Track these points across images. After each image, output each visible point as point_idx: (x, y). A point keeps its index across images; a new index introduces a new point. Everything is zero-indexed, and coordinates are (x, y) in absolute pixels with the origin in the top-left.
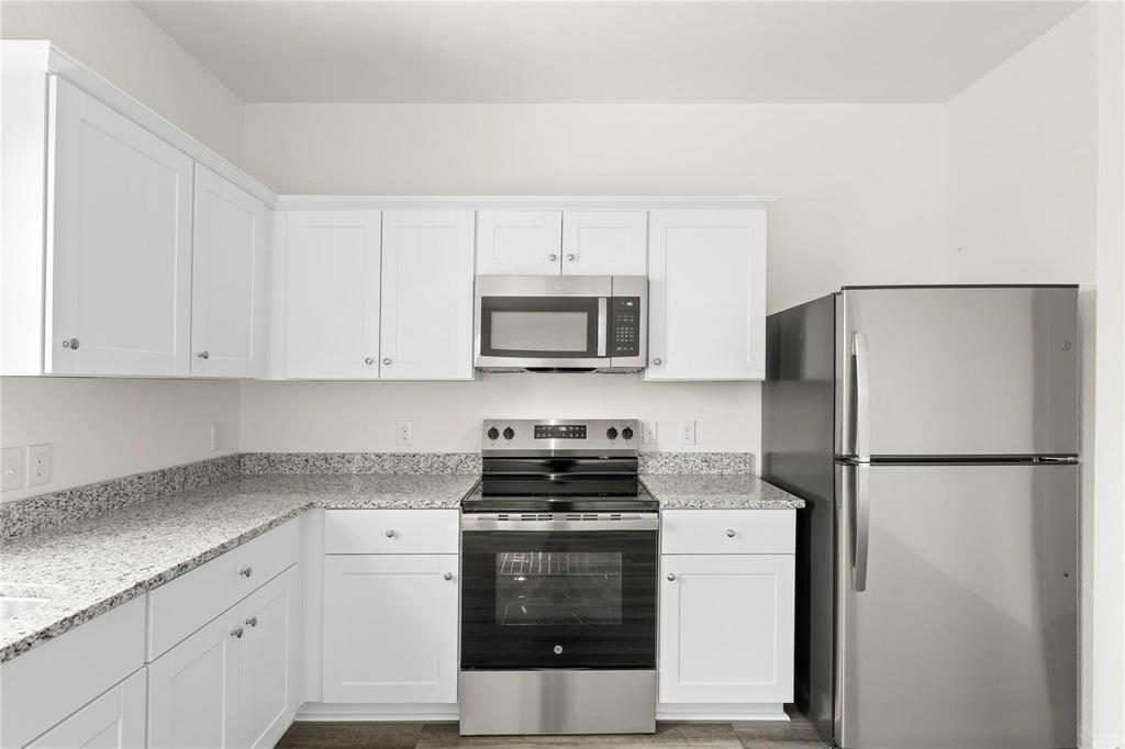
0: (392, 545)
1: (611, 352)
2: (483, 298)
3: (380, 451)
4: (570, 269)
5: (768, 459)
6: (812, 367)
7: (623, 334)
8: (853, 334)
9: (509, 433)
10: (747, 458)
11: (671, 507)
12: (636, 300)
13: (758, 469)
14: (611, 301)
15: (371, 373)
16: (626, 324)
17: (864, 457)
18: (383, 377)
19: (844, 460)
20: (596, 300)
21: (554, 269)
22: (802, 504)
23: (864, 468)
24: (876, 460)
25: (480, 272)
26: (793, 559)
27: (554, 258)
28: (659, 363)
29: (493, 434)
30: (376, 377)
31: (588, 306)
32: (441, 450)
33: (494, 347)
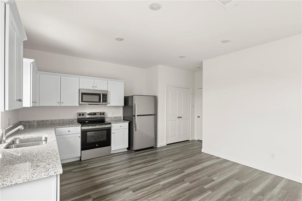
0: (69, 133)
1: (103, 102)
2: (82, 93)
3: (56, 119)
4: (95, 89)
5: (124, 117)
6: (130, 104)
7: (104, 99)
8: (135, 101)
9: (83, 115)
10: (121, 117)
11: (113, 123)
12: (106, 94)
13: (122, 119)
14: (103, 94)
15: (59, 105)
16: (105, 98)
17: (136, 115)
18: (61, 105)
19: (134, 116)
20: (100, 94)
21: (93, 88)
22: (129, 122)
23: (136, 116)
24: (137, 116)
25: (80, 88)
26: (128, 129)
27: (93, 87)
28: (109, 103)
29: (80, 115)
30: (60, 105)
31: (99, 95)
32: (69, 118)
33: (83, 100)
